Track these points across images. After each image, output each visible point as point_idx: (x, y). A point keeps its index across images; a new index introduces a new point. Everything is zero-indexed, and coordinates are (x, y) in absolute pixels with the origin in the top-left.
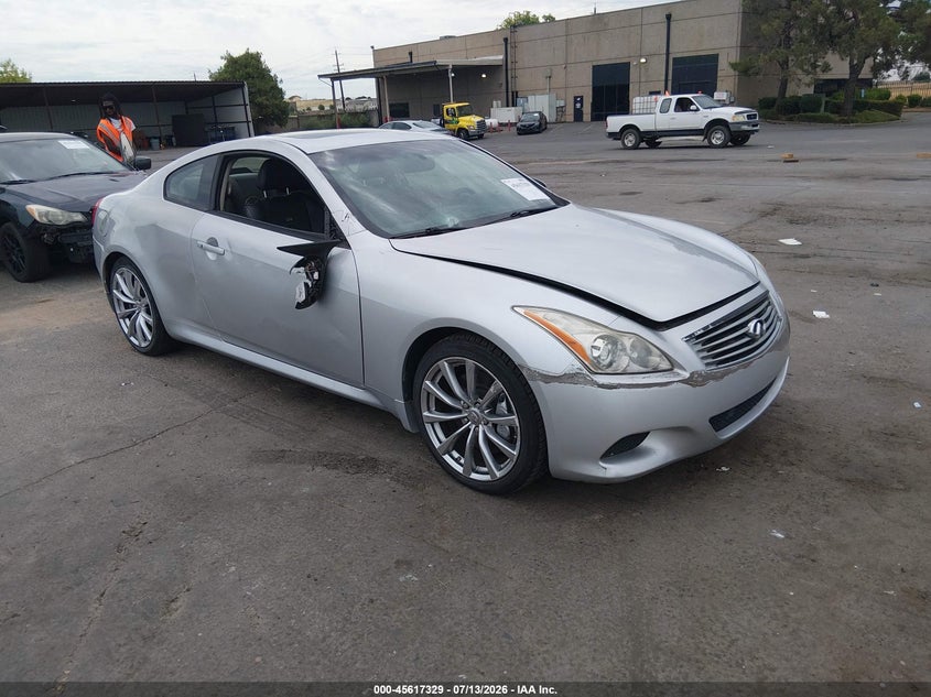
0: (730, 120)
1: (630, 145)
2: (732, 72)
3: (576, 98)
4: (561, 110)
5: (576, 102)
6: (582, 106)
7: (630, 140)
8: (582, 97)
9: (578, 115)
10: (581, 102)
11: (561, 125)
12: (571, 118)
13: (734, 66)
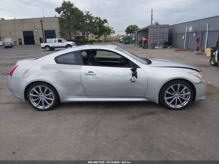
0: (71, 45)
1: (48, 50)
2: (59, 34)
3: (19, 39)
4: (15, 42)
5: (19, 40)
6: (21, 41)
7: (48, 49)
8: (21, 39)
9: (21, 43)
10: (21, 40)
11: (16, 46)
12: (19, 44)
13: (59, 33)
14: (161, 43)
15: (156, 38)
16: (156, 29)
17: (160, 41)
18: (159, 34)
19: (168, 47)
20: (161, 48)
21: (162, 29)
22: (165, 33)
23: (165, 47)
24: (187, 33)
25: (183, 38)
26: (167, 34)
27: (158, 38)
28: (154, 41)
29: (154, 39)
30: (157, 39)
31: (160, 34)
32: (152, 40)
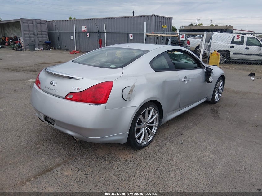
14: (40, 43)
15: (32, 36)
16: (31, 25)
17: (38, 40)
18: (35, 31)
19: (50, 49)
20: (42, 49)
21: (39, 25)
22: (43, 30)
23: (46, 49)
24: (75, 32)
25: (72, 39)
26: (46, 31)
27: (36, 37)
28: (30, 40)
29: (31, 37)
30: (34, 37)
31: (37, 31)
32: (28, 39)
